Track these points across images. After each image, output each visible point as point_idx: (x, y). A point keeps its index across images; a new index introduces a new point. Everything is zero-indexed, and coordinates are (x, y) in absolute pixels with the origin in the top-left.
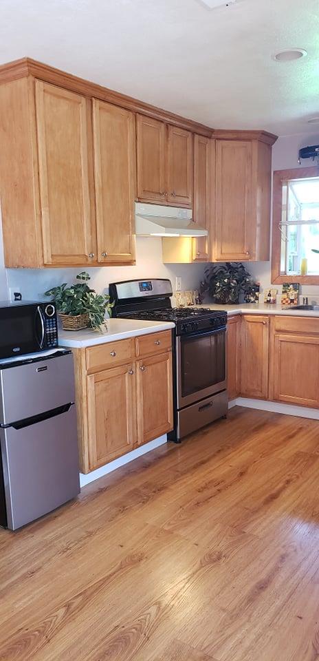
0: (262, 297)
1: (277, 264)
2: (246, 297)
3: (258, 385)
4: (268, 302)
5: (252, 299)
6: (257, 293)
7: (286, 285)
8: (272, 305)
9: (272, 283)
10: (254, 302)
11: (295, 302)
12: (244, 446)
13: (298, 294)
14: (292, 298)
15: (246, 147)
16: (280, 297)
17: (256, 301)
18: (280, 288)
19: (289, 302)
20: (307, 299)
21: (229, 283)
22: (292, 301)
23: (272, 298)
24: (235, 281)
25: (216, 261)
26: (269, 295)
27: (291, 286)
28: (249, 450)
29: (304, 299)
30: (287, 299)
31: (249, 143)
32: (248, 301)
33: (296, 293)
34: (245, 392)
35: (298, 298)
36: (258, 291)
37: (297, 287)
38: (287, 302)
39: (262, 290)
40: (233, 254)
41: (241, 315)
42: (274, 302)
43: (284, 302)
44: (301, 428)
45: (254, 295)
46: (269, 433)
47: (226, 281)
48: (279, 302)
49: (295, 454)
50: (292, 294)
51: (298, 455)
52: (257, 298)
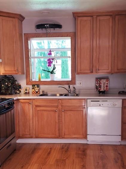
0: (23, 91)
1: (29, 76)
2: (15, 91)
3: (28, 132)
4: (26, 93)
5: (18, 92)
6: (20, 89)
7: (33, 86)
8: (27, 95)
9: (27, 85)
10: (19, 93)
11: (38, 93)
12: (32, 162)
13: (39, 89)
14: (37, 91)
15: (13, 21)
16: (31, 91)
17: (20, 93)
18: (31, 87)
19: (36, 93)
20: (44, 91)
21: (8, 85)
22: (37, 92)
23: (27, 91)
24: (10, 84)
25: (2, 74)
26: (26, 90)
27: (36, 86)
28: (35, 163)
29: (43, 91)
30: (35, 92)
31: (14, 19)
32: (16, 93)
33: (38, 89)
34: (22, 136)
35: (39, 91)
36: (20, 88)
37: (38, 86)
38: (35, 93)
39: (22, 88)
40: (10, 71)
41: (18, 100)
42: (29, 93)
43: (33, 93)
44: (51, 149)
45: (19, 90)
46: (39, 153)
47: (6, 84)
48: (31, 93)
49: (56, 160)
50: (37, 89)
51: (57, 161)
52: (20, 92)
